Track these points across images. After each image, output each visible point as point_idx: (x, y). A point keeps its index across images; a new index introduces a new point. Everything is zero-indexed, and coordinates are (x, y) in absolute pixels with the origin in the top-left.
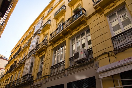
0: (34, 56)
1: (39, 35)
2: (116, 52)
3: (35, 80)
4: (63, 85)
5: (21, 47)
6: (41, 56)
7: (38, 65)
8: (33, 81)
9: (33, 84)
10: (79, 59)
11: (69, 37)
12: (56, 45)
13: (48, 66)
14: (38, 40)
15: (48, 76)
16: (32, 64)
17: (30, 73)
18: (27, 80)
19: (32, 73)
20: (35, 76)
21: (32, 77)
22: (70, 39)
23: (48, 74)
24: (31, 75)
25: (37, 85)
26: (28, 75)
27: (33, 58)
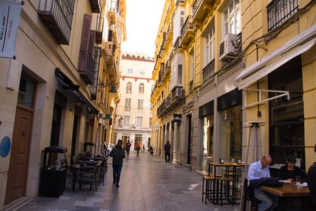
0: (182, 52)
1: (184, 6)
2: (267, 38)
3: (187, 96)
4: (213, 101)
5: (165, 34)
6: (190, 49)
7: (189, 69)
8: (185, 98)
9: (185, 103)
11: (218, 7)
12: (205, 27)
13: (199, 69)
14: (182, 16)
15: (200, 86)
16: (180, 67)
17: (180, 85)
18: (177, 97)
19: (183, 85)
20: (187, 89)
21: (184, 91)
22: (220, 11)
23: (199, 84)
24: (182, 87)
25: (188, 104)
26: (177, 89)
27: (180, 55)
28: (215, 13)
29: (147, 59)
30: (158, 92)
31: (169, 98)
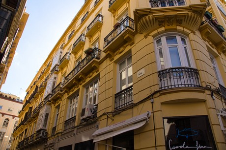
0: (50, 104)
1: (57, 74)
2: (114, 114)
3: (49, 138)
5: (37, 87)
6: (57, 105)
7: (54, 118)
8: (47, 139)
9: (46, 142)
10: (84, 117)
11: (83, 84)
12: (71, 93)
13: (62, 121)
14: (55, 80)
15: (61, 133)
16: (47, 115)
17: (44, 128)
18: (41, 137)
19: (47, 128)
20: (50, 132)
21: (47, 133)
22: (84, 86)
23: (61, 131)
24: (46, 130)
25: (50, 144)
26: (42, 131)
27: (49, 107)
28: (81, 87)
29: (16, 100)
30: (22, 129)
31: (32, 136)
